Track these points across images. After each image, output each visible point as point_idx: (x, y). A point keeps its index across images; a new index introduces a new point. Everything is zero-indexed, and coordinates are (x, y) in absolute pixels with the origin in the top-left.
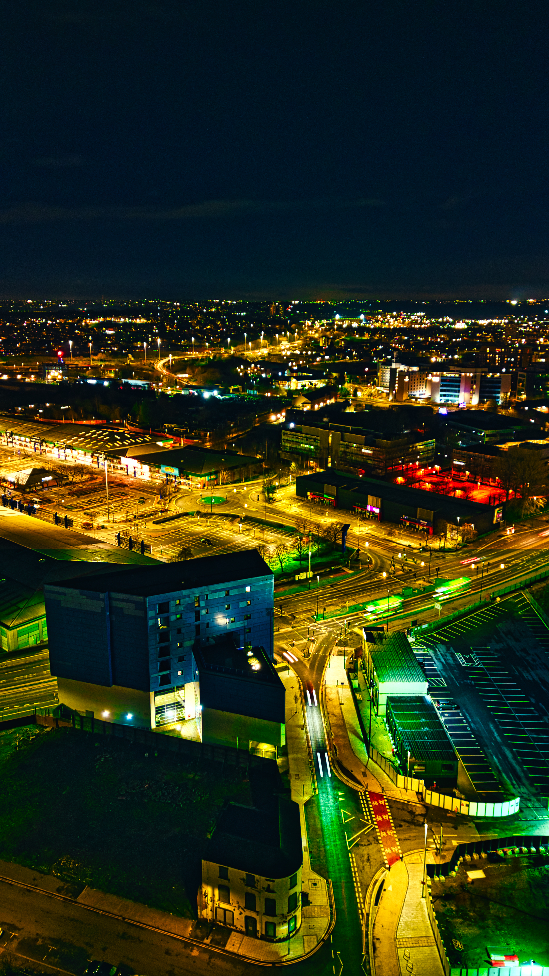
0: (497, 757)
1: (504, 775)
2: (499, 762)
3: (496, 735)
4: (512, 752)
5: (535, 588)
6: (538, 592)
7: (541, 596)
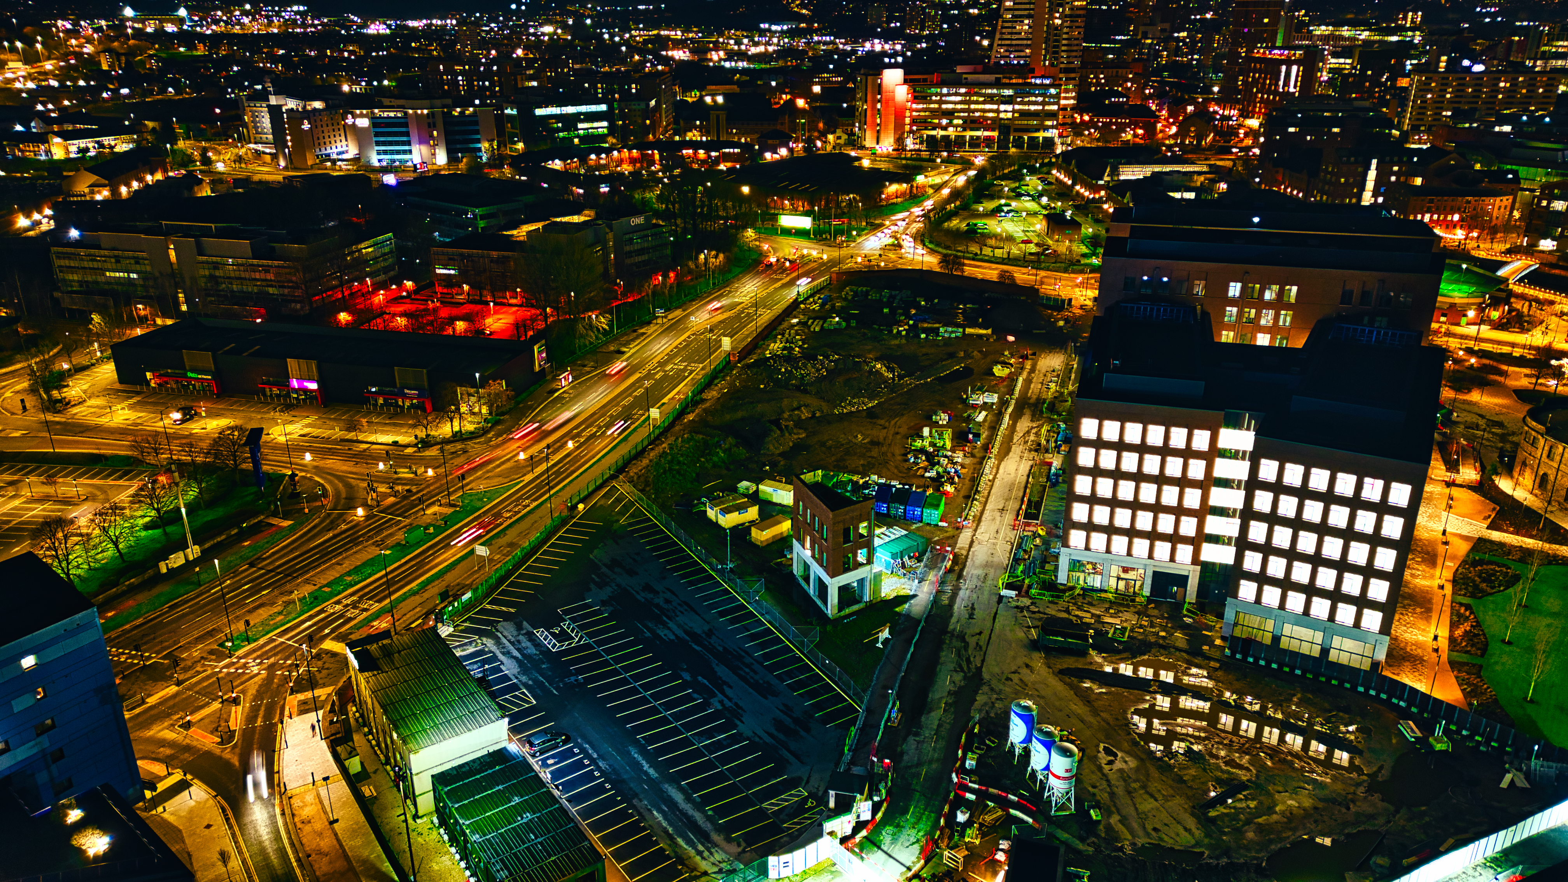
0: (660, 811)
1: (680, 841)
2: (665, 818)
3: (646, 766)
4: (681, 789)
5: (633, 471)
6: (639, 477)
7: (647, 484)
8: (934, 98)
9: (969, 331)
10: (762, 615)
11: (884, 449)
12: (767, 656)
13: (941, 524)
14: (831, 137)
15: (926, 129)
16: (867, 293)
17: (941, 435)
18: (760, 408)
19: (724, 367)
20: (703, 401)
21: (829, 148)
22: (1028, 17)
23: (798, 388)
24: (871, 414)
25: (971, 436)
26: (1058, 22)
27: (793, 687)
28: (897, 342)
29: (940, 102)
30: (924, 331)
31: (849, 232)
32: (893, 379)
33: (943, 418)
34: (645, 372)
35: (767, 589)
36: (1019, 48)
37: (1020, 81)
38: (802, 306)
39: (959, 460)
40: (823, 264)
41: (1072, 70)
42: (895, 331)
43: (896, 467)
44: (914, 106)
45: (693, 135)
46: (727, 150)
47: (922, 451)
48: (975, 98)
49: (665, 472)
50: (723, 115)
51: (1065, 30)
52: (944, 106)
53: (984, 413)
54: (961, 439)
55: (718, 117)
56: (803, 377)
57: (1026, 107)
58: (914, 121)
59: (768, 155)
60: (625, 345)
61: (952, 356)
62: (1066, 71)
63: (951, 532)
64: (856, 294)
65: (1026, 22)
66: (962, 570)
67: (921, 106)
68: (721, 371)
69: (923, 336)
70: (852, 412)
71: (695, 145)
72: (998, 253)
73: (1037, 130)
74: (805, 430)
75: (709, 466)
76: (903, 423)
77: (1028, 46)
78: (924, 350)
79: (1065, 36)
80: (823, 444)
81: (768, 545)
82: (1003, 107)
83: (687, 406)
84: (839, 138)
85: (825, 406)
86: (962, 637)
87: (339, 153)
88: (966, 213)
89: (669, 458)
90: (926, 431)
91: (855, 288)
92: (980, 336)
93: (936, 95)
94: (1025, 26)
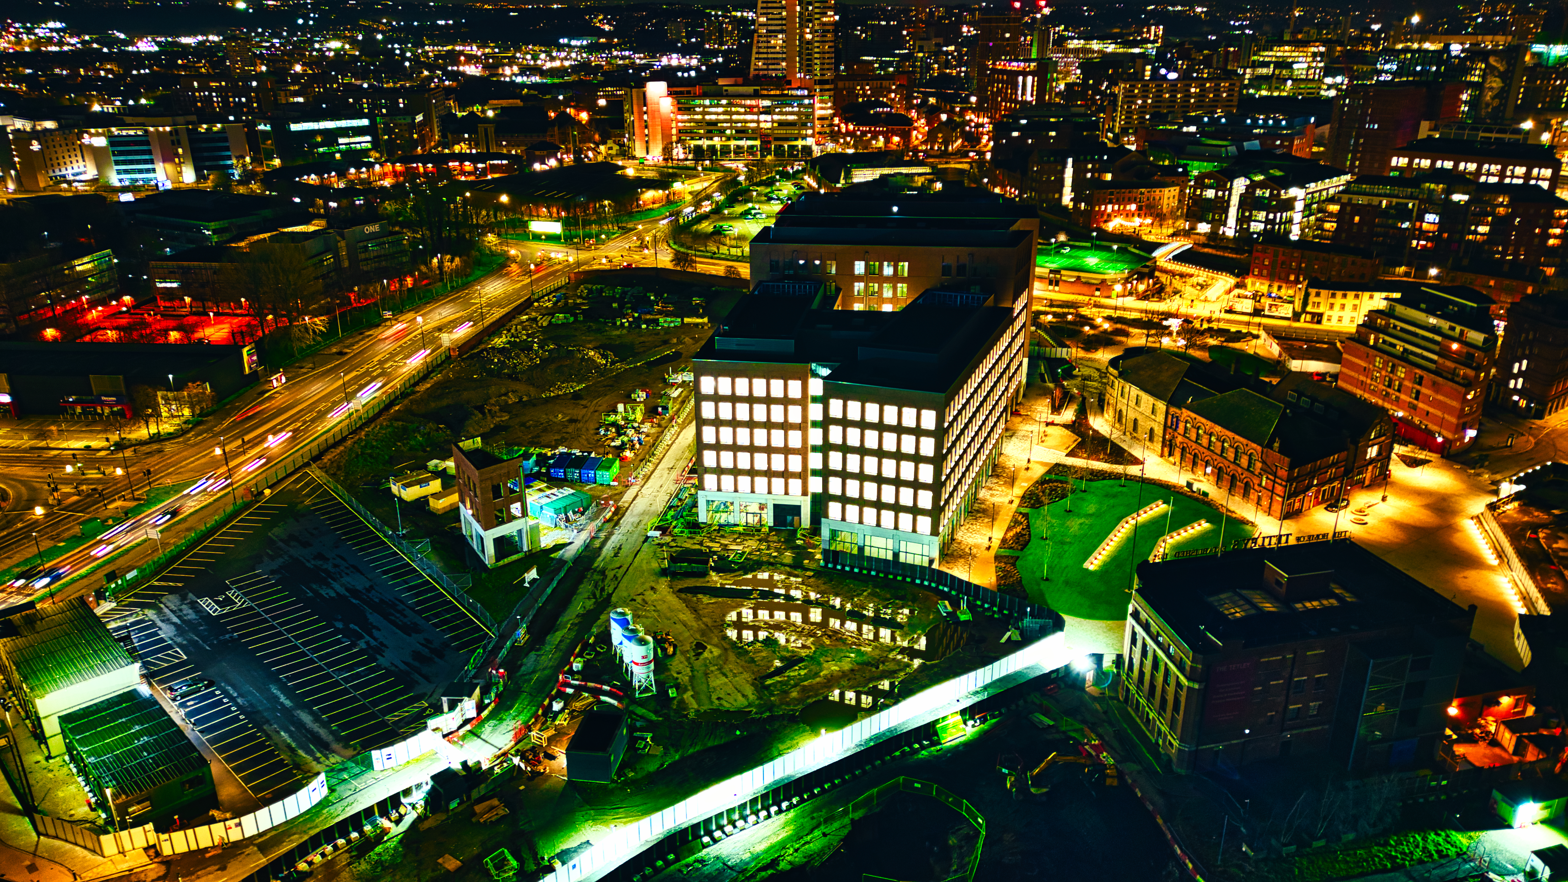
7: (339, 468)
8: (697, 109)
9: (686, 320)
10: (423, 570)
11: (579, 425)
12: (419, 603)
13: (612, 483)
14: (602, 148)
15: (692, 139)
16: (601, 290)
17: (634, 410)
18: (465, 395)
19: (443, 362)
20: (414, 393)
21: (600, 158)
22: (781, 32)
23: (510, 376)
24: (576, 396)
25: (660, 409)
26: (809, 37)
27: (436, 625)
28: (618, 333)
29: (704, 113)
30: (647, 322)
31: (598, 236)
32: (606, 365)
33: (642, 395)
34: (362, 370)
35: (434, 548)
36: (777, 62)
37: (778, 92)
38: (536, 304)
39: (645, 430)
40: (569, 266)
41: (826, 82)
42: (618, 323)
43: (587, 440)
44: (680, 117)
45: (460, 148)
46: (496, 162)
47: (614, 424)
48: (734, 109)
49: (357, 456)
50: (491, 129)
51: (816, 44)
52: (707, 117)
53: (680, 390)
54: (652, 412)
55: (486, 130)
56: (515, 365)
57: (784, 117)
58: (680, 131)
59: (537, 167)
60: (348, 347)
61: (666, 342)
62: (821, 82)
63: (620, 488)
64: (590, 291)
65: (780, 36)
66: (620, 519)
67: (686, 117)
68: (438, 366)
69: (644, 326)
70: (559, 395)
71: (461, 158)
72: (733, 251)
73: (796, 139)
74: (509, 412)
75: (405, 449)
76: (603, 402)
77: (783, 60)
78: (642, 339)
79: (817, 50)
80: (523, 424)
81: (446, 513)
82: (763, 117)
83: (397, 398)
84: (610, 148)
85: (533, 392)
86: (603, 572)
87: (73, 175)
88: (717, 217)
89: (363, 444)
90: (620, 407)
91: (590, 286)
92: (697, 325)
93: (700, 106)
94: (778, 41)
